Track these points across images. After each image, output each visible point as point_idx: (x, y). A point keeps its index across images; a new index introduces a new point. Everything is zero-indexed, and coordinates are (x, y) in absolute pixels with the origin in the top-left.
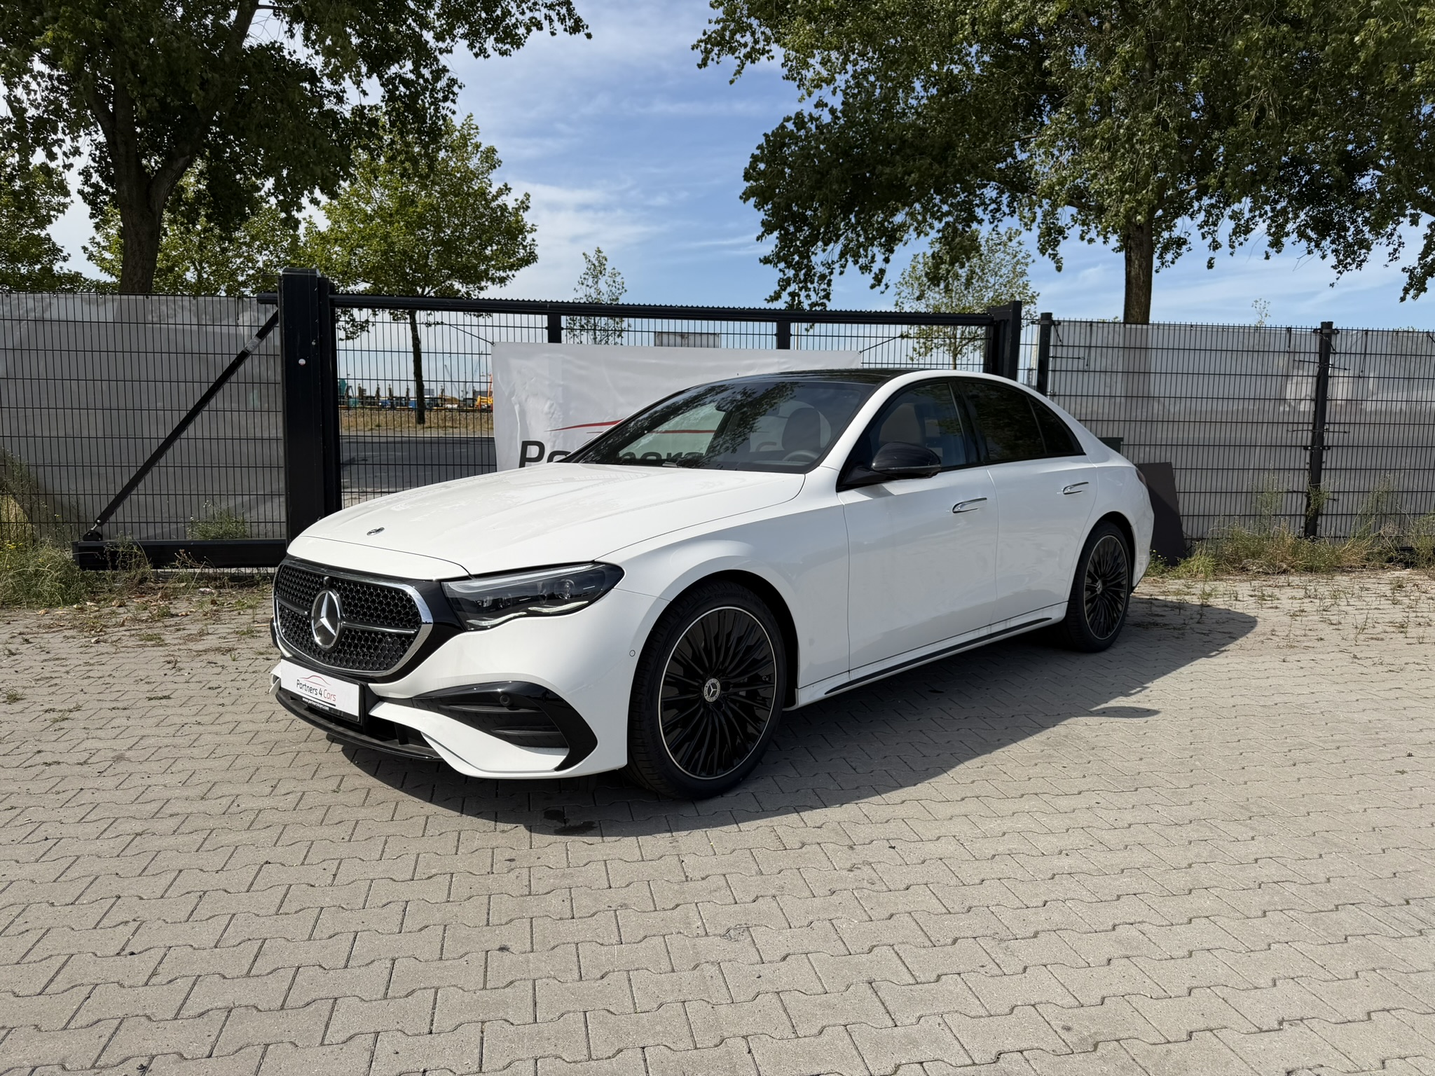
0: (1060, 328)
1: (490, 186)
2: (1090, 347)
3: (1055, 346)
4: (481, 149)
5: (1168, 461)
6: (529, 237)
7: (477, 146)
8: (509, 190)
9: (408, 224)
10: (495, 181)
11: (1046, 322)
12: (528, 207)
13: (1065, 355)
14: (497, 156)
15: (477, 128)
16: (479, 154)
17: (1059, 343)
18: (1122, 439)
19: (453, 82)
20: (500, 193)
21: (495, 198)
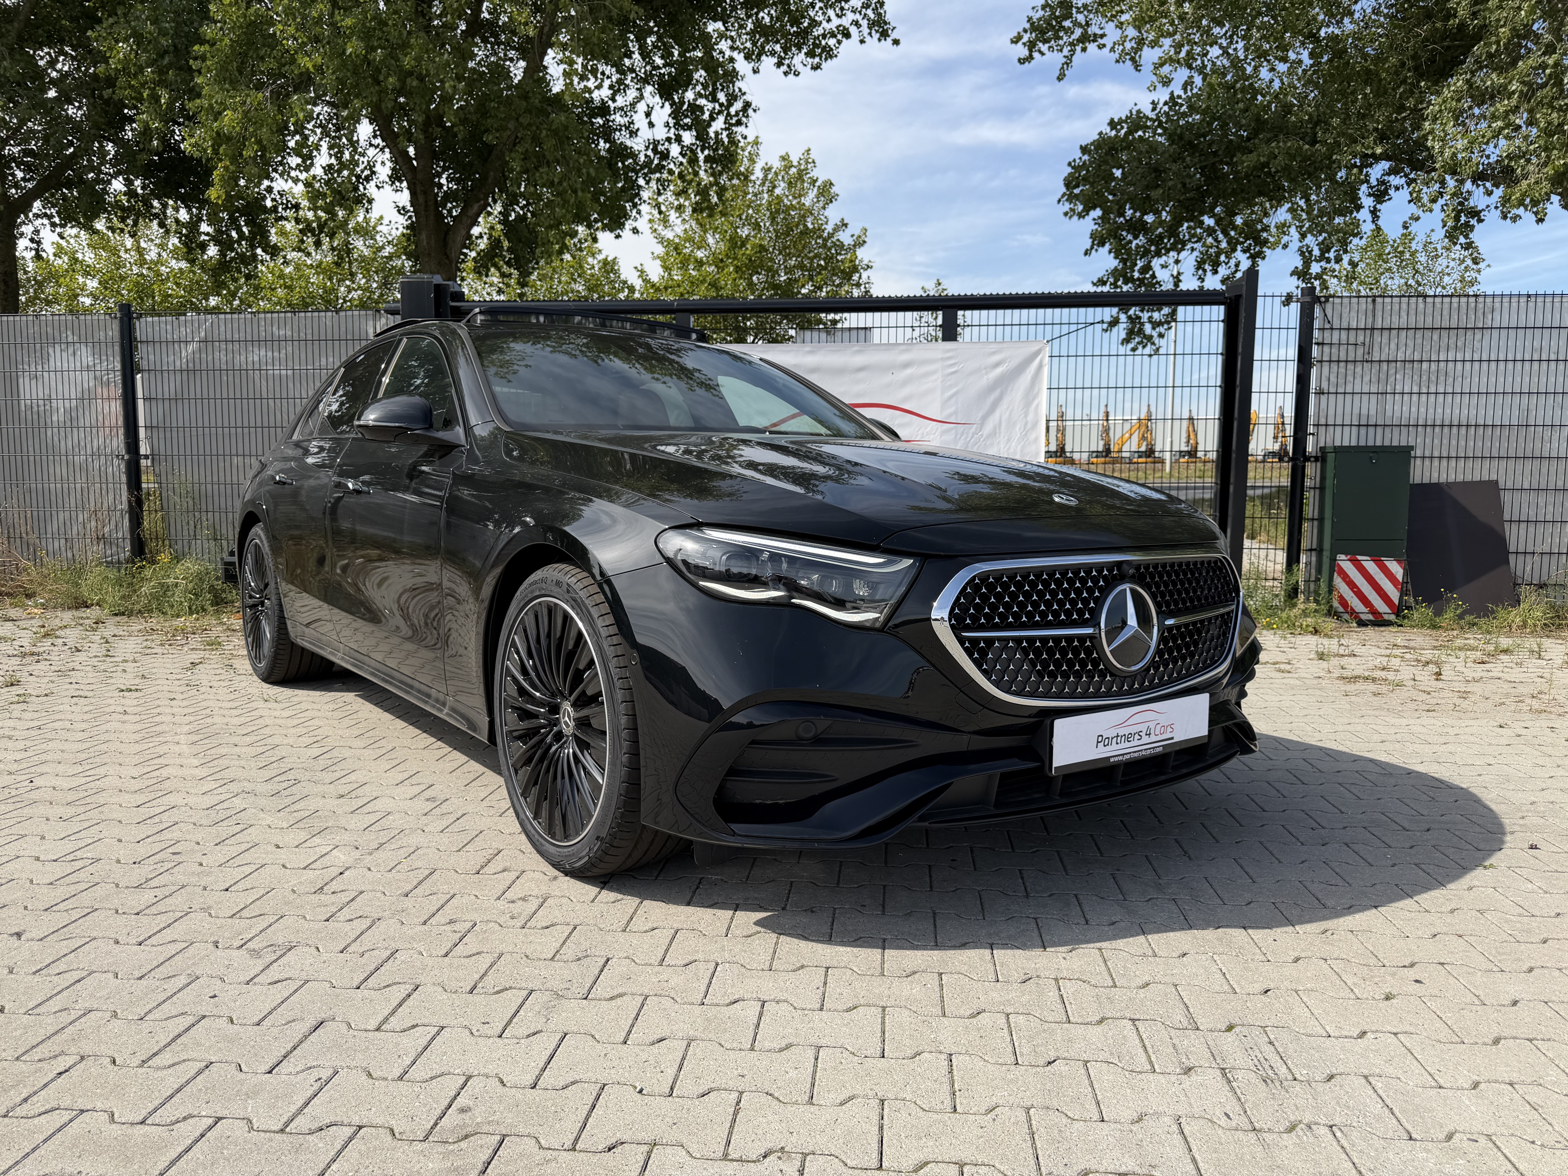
0: (1329, 307)
1: (827, 223)
2: (1373, 329)
3: (1322, 329)
4: (817, 184)
5: (1494, 477)
6: (865, 275)
7: (814, 182)
8: (846, 225)
9: (737, 269)
10: (833, 214)
11: (1308, 299)
12: (864, 242)
13: (1335, 340)
14: (834, 190)
15: (814, 162)
16: (816, 189)
17: (1327, 326)
18: (1412, 448)
19: (747, 105)
20: (836, 229)
21: (831, 235)
